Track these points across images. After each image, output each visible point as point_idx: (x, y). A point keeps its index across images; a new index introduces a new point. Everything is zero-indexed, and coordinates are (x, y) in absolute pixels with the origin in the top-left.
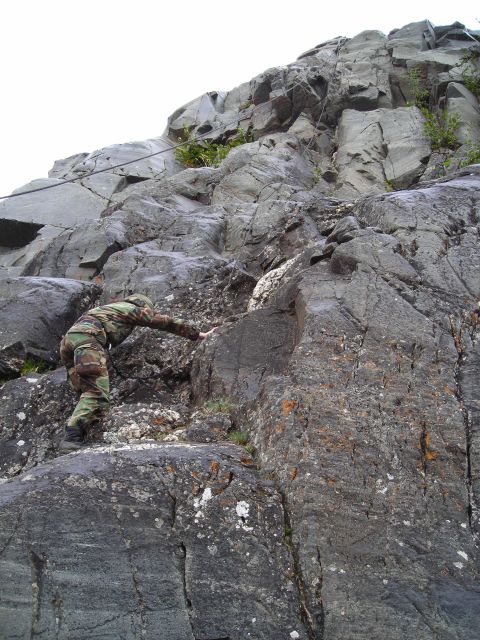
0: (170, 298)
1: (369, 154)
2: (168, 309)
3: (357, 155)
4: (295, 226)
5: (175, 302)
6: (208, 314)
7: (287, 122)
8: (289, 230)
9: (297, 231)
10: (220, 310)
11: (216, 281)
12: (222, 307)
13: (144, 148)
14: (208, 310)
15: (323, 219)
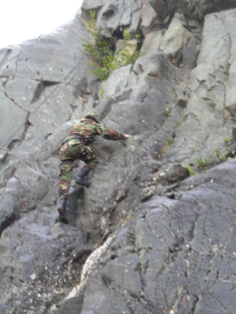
0: (33, 277)
1: (215, 77)
2: (32, 286)
3: (203, 81)
4: (122, 198)
5: (36, 280)
6: (57, 286)
7: (166, 20)
8: (119, 201)
9: (123, 203)
10: (64, 283)
11: (63, 259)
12: (65, 280)
13: (56, 43)
14: (56, 284)
15: (144, 187)
